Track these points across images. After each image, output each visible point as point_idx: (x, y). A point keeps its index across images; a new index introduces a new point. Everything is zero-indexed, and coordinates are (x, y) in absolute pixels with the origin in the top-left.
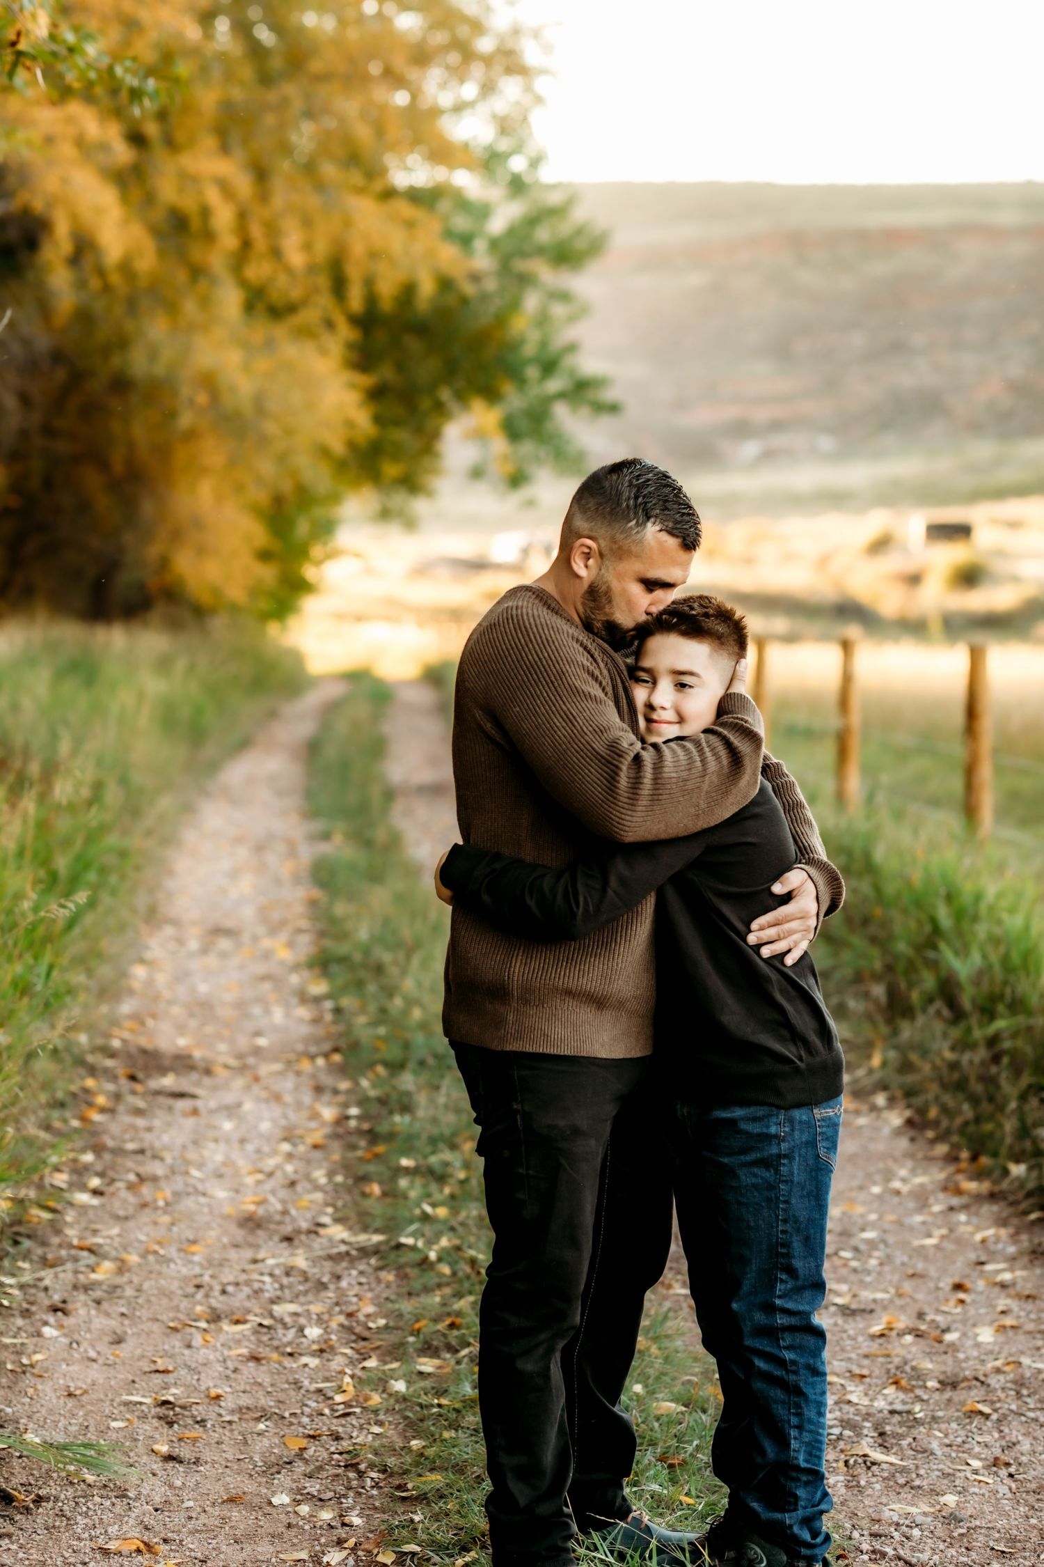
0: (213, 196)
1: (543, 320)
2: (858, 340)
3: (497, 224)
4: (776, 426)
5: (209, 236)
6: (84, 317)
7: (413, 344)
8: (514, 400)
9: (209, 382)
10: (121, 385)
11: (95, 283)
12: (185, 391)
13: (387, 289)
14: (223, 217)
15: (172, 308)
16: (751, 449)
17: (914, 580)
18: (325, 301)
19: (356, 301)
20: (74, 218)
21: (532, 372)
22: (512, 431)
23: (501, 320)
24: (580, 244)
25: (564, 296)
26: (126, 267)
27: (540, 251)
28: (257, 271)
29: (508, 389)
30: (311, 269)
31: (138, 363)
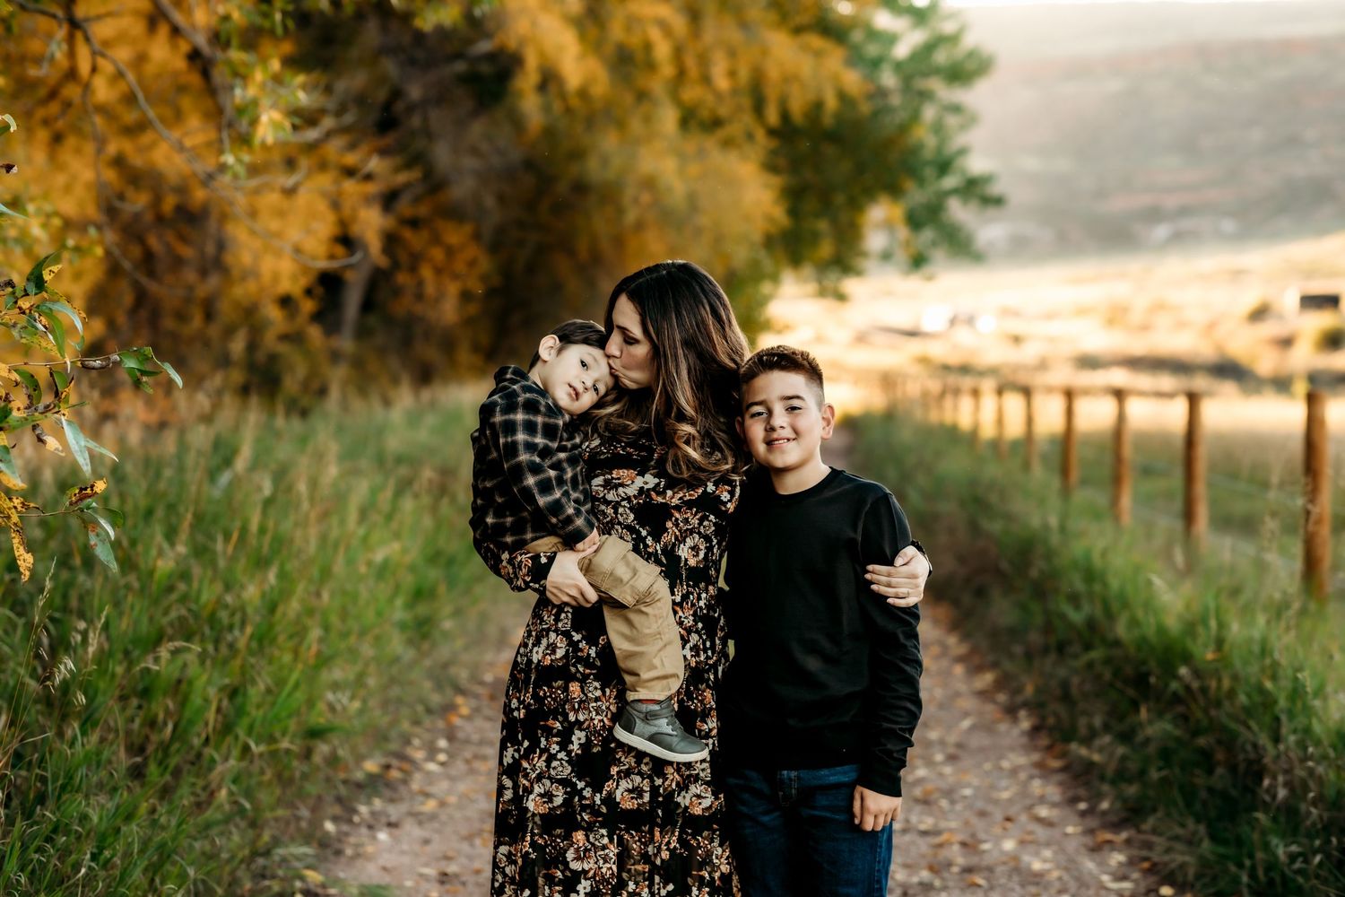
0: (655, 34)
1: (938, 128)
2: (1257, 135)
3: (902, 51)
4: (1184, 211)
5: (651, 66)
6: (549, 133)
7: (830, 150)
8: (917, 195)
9: (650, 183)
10: (581, 188)
11: (557, 106)
12: (629, 192)
13: (797, 107)
14: (662, 50)
15: (621, 125)
16: (1161, 231)
17: (1286, 343)
18: (748, 119)
19: (773, 116)
20: (542, 54)
21: (929, 172)
22: (915, 221)
23: (904, 129)
24: (971, 66)
25: (956, 109)
26: (583, 93)
27: (936, 71)
28: (691, 93)
29: (910, 186)
30: (735, 92)
31: (593, 169)
